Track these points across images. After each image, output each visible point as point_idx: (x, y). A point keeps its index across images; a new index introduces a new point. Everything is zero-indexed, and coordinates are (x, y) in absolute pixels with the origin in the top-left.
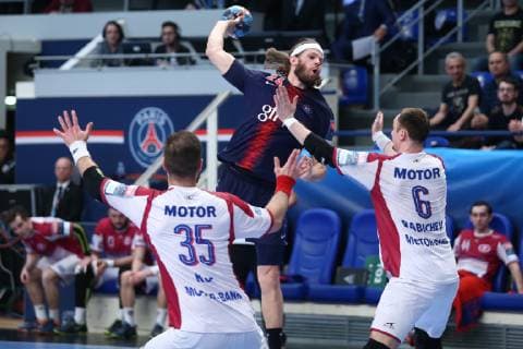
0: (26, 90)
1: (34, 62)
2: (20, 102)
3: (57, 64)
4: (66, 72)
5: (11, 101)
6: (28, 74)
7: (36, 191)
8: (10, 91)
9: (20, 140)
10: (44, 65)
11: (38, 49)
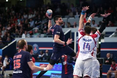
0: (103, 41)
1: (104, 36)
2: (102, 43)
3: (108, 36)
4: (110, 38)
5: (100, 43)
6: (103, 38)
7: (104, 59)
8: (100, 41)
9: (101, 50)
10: (106, 36)
11: (105, 33)
